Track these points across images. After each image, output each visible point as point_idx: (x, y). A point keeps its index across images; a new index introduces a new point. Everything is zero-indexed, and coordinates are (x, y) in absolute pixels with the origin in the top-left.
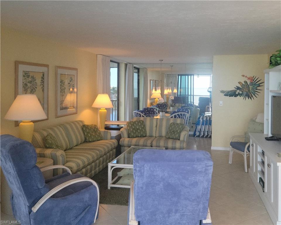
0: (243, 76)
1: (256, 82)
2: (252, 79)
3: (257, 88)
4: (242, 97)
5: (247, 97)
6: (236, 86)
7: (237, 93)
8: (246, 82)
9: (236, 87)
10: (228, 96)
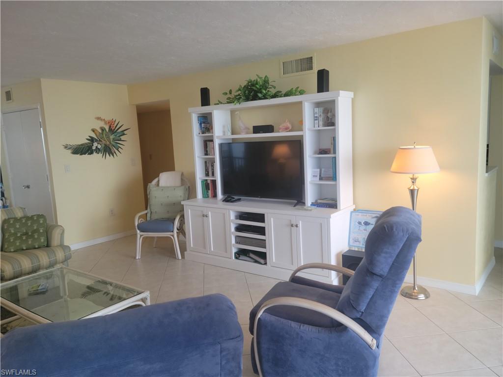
0: (99, 118)
1: (117, 128)
2: (111, 123)
3: (121, 137)
4: (100, 155)
5: (107, 153)
6: (90, 136)
7: (94, 148)
8: (103, 129)
9: (89, 138)
10: (78, 154)
